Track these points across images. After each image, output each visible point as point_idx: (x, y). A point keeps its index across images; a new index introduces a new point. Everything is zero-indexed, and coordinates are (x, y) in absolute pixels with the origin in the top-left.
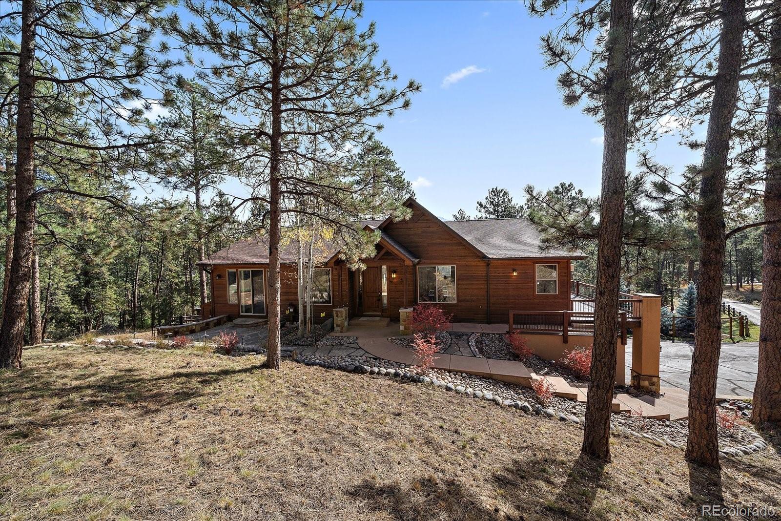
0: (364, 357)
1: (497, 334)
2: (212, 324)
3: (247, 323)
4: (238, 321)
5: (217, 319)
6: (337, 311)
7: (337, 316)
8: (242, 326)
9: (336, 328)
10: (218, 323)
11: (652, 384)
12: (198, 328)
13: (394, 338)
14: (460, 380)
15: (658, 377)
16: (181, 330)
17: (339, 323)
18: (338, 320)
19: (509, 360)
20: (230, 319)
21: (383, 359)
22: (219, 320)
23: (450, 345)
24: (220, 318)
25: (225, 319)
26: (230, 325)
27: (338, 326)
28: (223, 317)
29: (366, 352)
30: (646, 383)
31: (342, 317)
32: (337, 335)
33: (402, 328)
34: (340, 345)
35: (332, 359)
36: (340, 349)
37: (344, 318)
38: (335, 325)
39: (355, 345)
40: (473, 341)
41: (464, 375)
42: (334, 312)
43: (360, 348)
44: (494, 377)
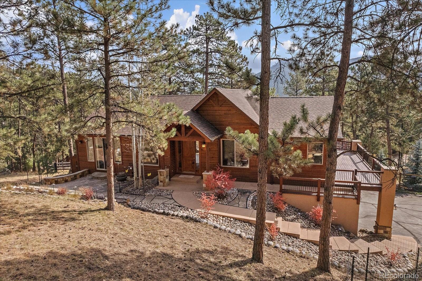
0: (173, 205)
1: (272, 192)
2: (78, 176)
3: (101, 176)
4: (95, 174)
5: (81, 173)
6: (160, 172)
7: (161, 175)
8: (98, 178)
9: (160, 183)
10: (82, 175)
11: (386, 232)
12: (69, 179)
13: (197, 192)
14: (228, 222)
15: (390, 227)
16: (59, 180)
17: (162, 180)
18: (161, 178)
19: (270, 211)
20: (90, 172)
21: (184, 207)
22: (83, 173)
23: (234, 199)
24: (83, 172)
25: (87, 172)
26: (89, 177)
27: (161, 182)
28: (85, 171)
29: (175, 201)
30: (382, 231)
31: (164, 176)
32: (161, 188)
33: (204, 185)
34: (160, 196)
35: (152, 205)
36: (159, 199)
37: (165, 176)
38: (159, 181)
39: (170, 197)
40: (252, 197)
41: (232, 219)
42: (159, 173)
43: (172, 198)
44: (251, 222)
